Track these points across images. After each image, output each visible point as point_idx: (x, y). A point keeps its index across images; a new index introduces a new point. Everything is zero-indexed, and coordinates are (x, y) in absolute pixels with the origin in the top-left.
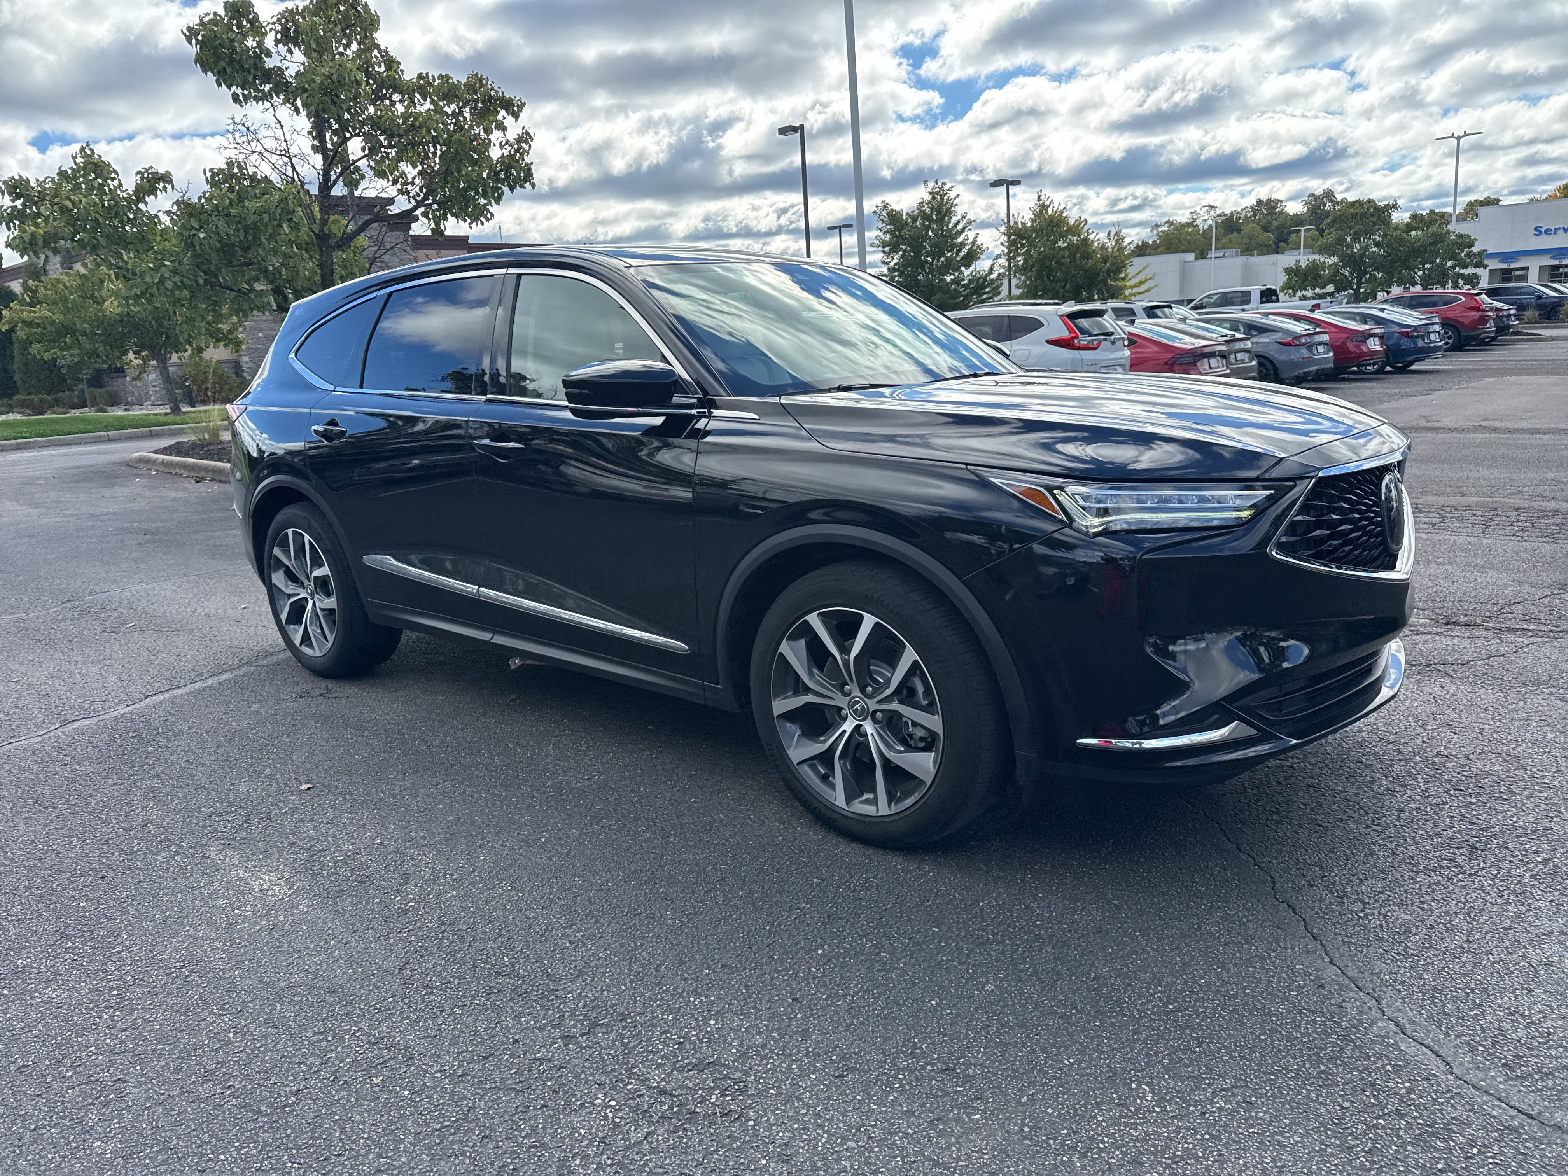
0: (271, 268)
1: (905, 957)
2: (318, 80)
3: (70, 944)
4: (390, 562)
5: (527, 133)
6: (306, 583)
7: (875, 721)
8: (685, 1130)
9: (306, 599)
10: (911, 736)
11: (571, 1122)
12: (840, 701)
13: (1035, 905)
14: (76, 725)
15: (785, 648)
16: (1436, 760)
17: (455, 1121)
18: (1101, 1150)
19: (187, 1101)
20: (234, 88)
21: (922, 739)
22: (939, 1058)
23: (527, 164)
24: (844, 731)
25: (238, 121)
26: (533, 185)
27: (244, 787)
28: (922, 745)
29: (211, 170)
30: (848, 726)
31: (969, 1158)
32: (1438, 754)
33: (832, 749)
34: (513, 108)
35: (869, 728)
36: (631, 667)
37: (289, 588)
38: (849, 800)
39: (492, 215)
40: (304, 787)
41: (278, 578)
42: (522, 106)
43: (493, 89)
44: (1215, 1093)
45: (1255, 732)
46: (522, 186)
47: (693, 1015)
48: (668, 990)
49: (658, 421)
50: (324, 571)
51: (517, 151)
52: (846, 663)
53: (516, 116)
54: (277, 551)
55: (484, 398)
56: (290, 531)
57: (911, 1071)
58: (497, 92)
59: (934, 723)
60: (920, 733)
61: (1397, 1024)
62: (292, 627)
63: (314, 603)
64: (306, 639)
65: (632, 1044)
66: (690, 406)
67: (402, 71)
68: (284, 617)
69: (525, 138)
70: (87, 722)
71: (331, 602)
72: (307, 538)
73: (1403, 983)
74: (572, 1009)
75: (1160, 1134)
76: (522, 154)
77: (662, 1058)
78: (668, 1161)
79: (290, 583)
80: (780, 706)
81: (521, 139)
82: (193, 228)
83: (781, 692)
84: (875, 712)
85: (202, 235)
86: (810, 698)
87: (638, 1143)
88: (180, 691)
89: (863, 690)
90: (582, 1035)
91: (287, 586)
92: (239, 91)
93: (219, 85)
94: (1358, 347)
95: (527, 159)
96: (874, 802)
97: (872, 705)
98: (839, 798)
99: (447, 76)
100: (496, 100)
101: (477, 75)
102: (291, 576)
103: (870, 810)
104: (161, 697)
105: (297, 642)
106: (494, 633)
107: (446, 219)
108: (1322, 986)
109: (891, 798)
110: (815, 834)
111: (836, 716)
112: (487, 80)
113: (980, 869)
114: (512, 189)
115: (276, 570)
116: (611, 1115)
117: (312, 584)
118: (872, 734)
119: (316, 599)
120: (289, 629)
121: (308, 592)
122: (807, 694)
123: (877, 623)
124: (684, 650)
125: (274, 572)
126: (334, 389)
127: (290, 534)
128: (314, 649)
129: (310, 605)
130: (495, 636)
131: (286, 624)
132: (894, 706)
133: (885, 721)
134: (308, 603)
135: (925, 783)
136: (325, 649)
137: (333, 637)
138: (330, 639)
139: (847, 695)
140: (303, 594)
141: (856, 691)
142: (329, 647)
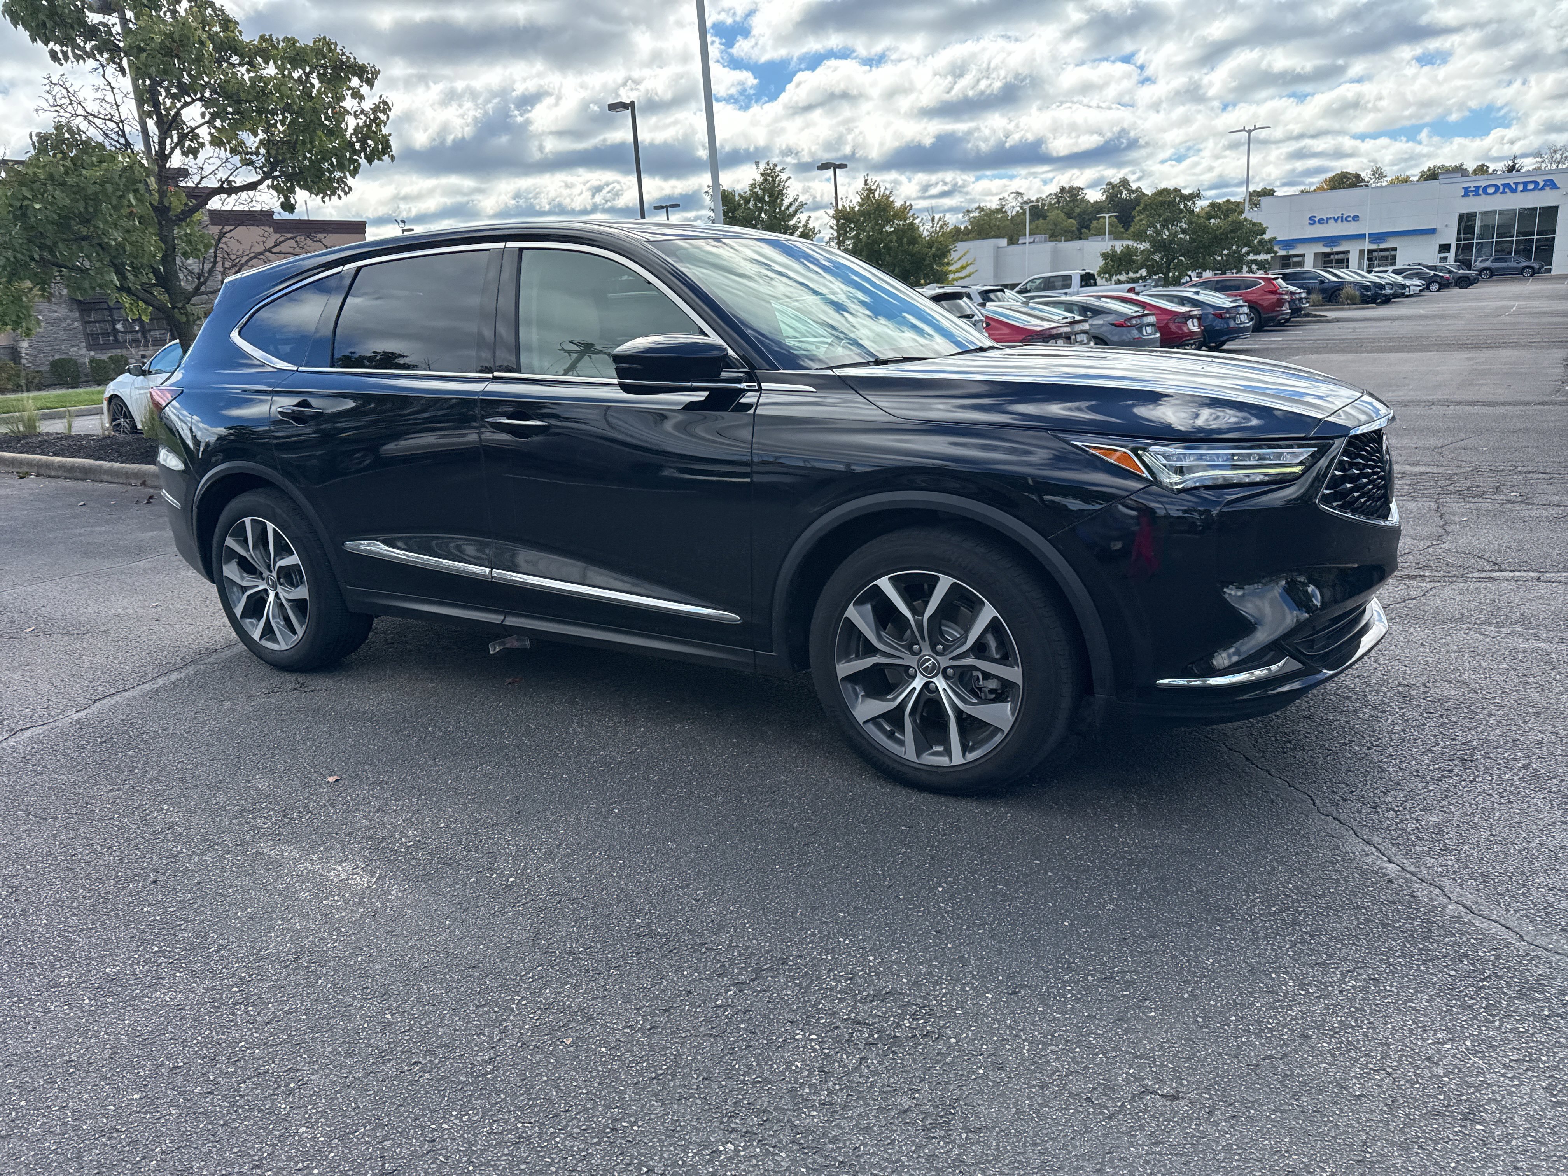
0: (113, 243)
1: (1020, 887)
2: (158, 39)
3: (156, 949)
4: (378, 548)
5: (385, 103)
6: (266, 574)
7: (946, 677)
8: (894, 1052)
9: (266, 590)
10: (980, 689)
11: (782, 1057)
12: (910, 660)
13: (1116, 834)
14: (28, 734)
15: (851, 612)
16: (1400, 689)
17: (668, 1069)
18: (1271, 1030)
19: (377, 1081)
20: (51, 44)
21: (992, 691)
22: (1094, 970)
23: (384, 136)
24: (914, 689)
25: (55, 81)
26: (393, 158)
27: (263, 784)
28: (993, 696)
29: (38, 134)
30: (918, 683)
31: (1162, 1048)
32: (1400, 684)
33: (902, 707)
34: (368, 75)
35: (940, 683)
36: (670, 641)
37: (246, 580)
38: (919, 755)
39: (350, 189)
40: (331, 779)
41: (231, 571)
42: (376, 73)
43: (343, 54)
44: (1343, 975)
45: (1301, 666)
46: (380, 159)
47: (850, 954)
48: (813, 934)
49: (701, 396)
50: (294, 559)
51: (374, 120)
52: (920, 625)
53: (370, 82)
54: (230, 542)
55: (490, 376)
56: (248, 520)
57: (1077, 983)
58: (348, 57)
59: (1014, 674)
60: (993, 684)
61: (1464, 906)
62: (248, 621)
63: (277, 595)
64: (268, 632)
65: (804, 984)
66: (739, 381)
67: (240, 32)
68: (238, 611)
69: (383, 107)
70: (39, 730)
71: (302, 592)
72: (270, 526)
73: (1455, 873)
74: (730, 959)
75: (1314, 1012)
76: (378, 125)
77: (840, 992)
78: (892, 1080)
79: (245, 575)
80: (844, 669)
81: (376, 109)
82: (25, 198)
83: (846, 656)
84: (946, 669)
85: (38, 206)
86: (877, 659)
87: (856, 1069)
88: (130, 693)
89: (933, 648)
90: (753, 980)
91: (243, 578)
92: (57, 48)
93: (34, 40)
94: (1180, 328)
95: (385, 131)
96: (948, 752)
97: (944, 662)
98: (909, 752)
99: (293, 39)
100: (347, 67)
101: (325, 38)
102: (246, 566)
103: (944, 761)
104: (112, 701)
105: (256, 636)
106: (506, 614)
107: (294, 192)
108: (1391, 881)
109: (965, 749)
110: (882, 787)
111: (906, 674)
112: (336, 44)
113: (1052, 808)
114: (370, 161)
115: (228, 561)
116: (817, 1047)
117: (275, 574)
118: (944, 690)
119: (279, 590)
120: (246, 624)
121: (268, 583)
122: (872, 656)
123: (955, 584)
124: (735, 620)
125: (225, 564)
126: (296, 368)
127: (248, 523)
128: (279, 643)
129: (271, 597)
130: (507, 618)
131: (241, 616)
132: (970, 662)
133: (957, 676)
134: (269, 594)
135: (1003, 733)
136: (294, 642)
137: (304, 630)
138: (299, 632)
139: (916, 654)
140: (262, 586)
141: (927, 650)
142: (297, 640)
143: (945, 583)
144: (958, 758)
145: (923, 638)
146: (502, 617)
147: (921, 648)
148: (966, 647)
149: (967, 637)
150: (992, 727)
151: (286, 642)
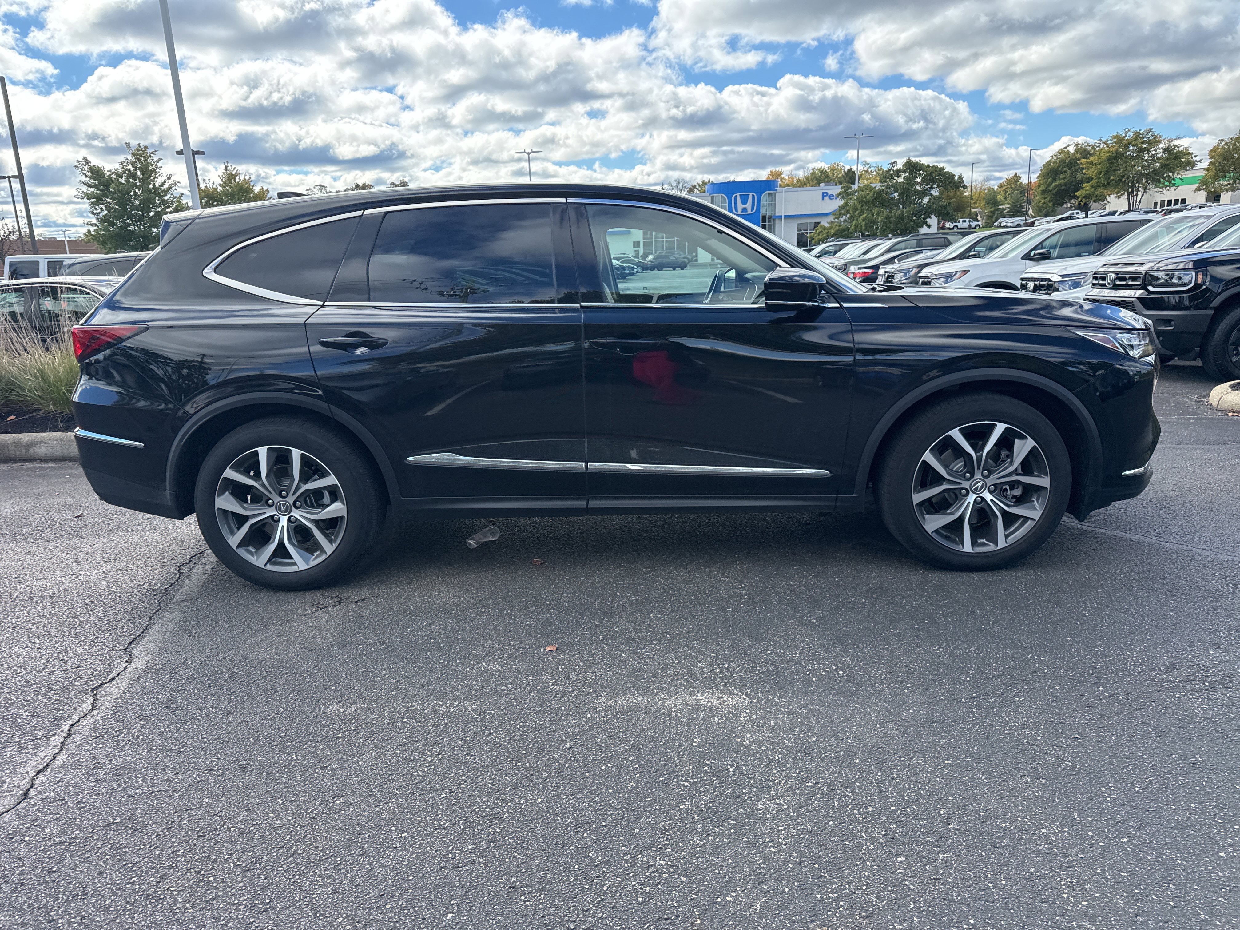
4: (452, 458)
6: (279, 500)
7: (991, 492)
9: (276, 516)
15: (927, 456)
24: (969, 503)
30: (971, 498)
33: (960, 517)
35: (988, 497)
37: (248, 509)
38: (975, 546)
40: (549, 649)
41: (228, 502)
52: (979, 459)
54: (229, 473)
55: (576, 305)
56: (263, 449)
59: (1044, 481)
62: (248, 550)
63: (293, 518)
64: (280, 556)
66: (824, 301)
71: (336, 511)
72: (297, 453)
79: (248, 504)
83: (921, 488)
84: (991, 486)
89: (982, 474)
91: (243, 508)
96: (995, 541)
97: (990, 482)
98: (966, 547)
102: (251, 495)
103: (991, 548)
105: (260, 563)
106: (588, 499)
109: (1007, 536)
111: (963, 494)
115: (221, 493)
117: (291, 499)
118: (991, 500)
119: (296, 514)
120: (242, 552)
121: (278, 509)
122: (942, 484)
123: (1007, 428)
124: (827, 475)
125: (219, 496)
126: (321, 303)
127: (263, 451)
128: (295, 564)
129: (284, 521)
130: (590, 502)
131: (238, 547)
132: (1015, 478)
133: (998, 490)
134: (278, 521)
135: (1034, 520)
136: (315, 560)
137: (335, 546)
138: (329, 548)
139: (969, 480)
140: (270, 512)
141: (978, 476)
142: (324, 557)
143: (1000, 428)
144: (1002, 543)
145: (979, 468)
146: (585, 503)
147: (972, 475)
148: (1011, 469)
149: (1012, 463)
150: (1027, 519)
151: (307, 562)
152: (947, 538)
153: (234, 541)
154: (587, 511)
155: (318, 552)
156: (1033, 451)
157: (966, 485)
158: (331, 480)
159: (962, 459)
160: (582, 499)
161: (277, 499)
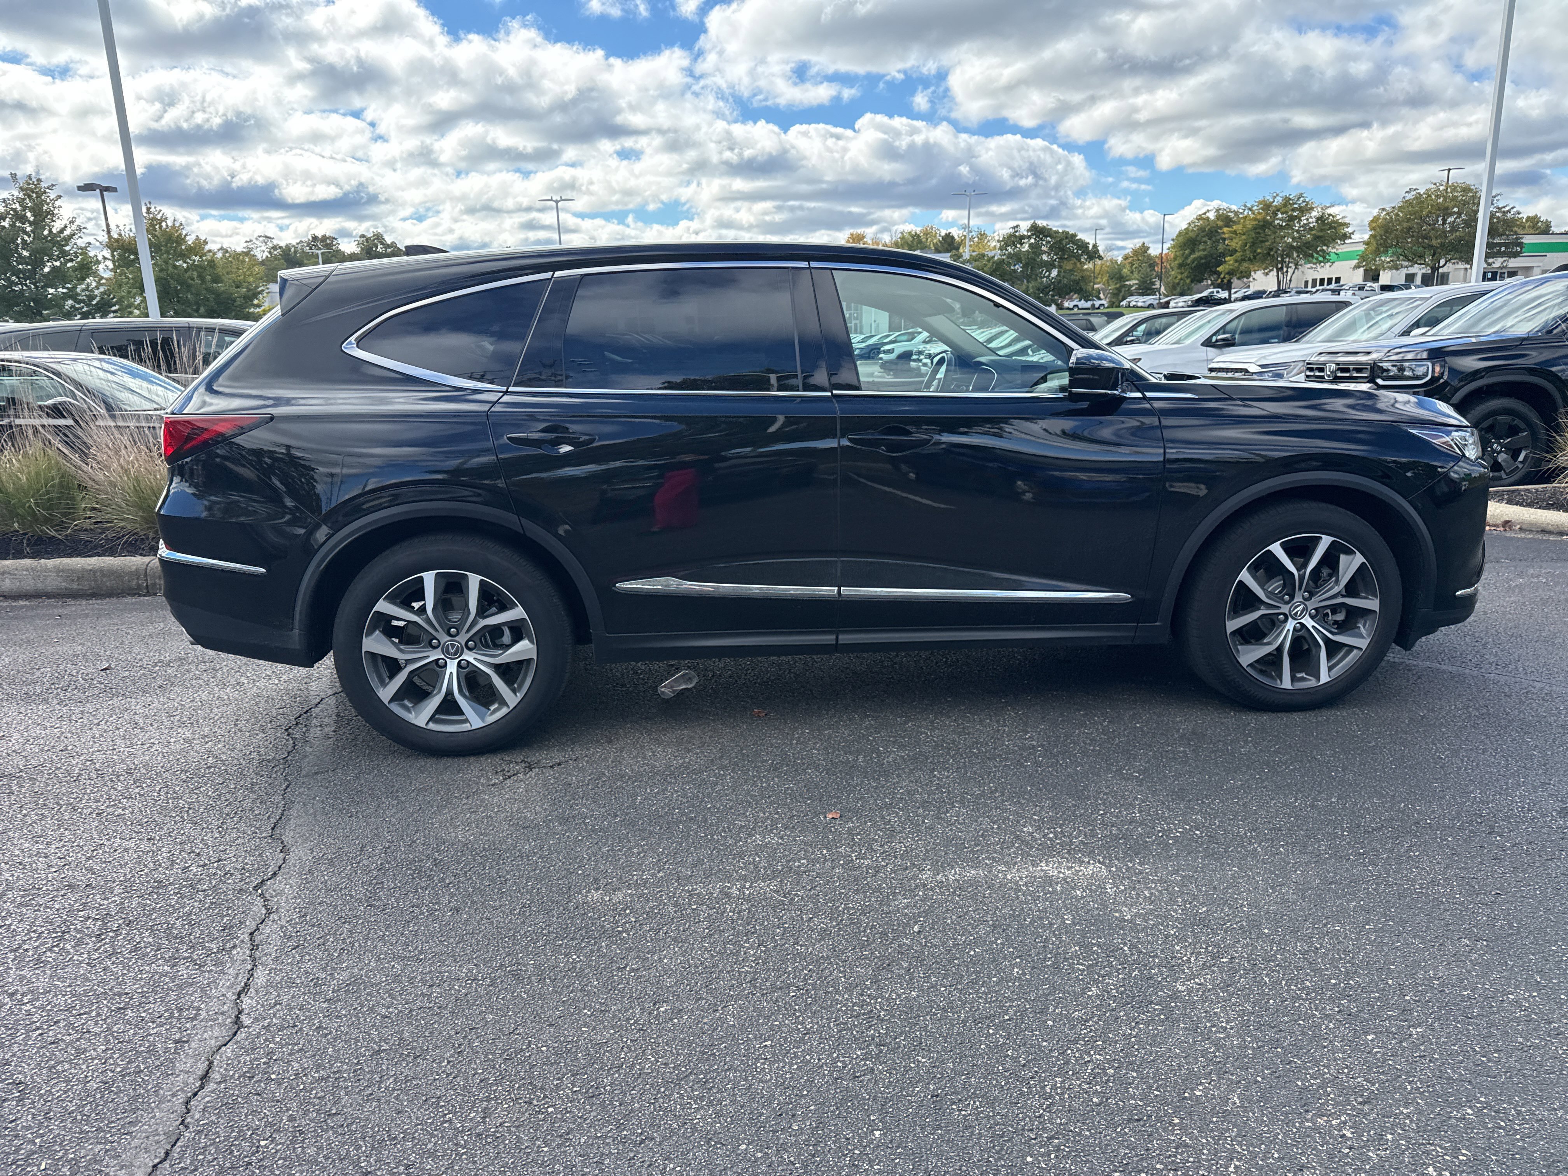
4: (667, 584)
9: (439, 661)
15: (1245, 576)
24: (1289, 630)
30: (1290, 626)
37: (406, 652)
41: (379, 643)
55: (829, 394)
56: (428, 575)
63: (462, 662)
71: (521, 653)
72: (476, 578)
79: (404, 646)
80: (1232, 625)
83: (1235, 614)
84: (1311, 610)
86: (1262, 612)
89: (1303, 596)
91: (400, 651)
96: (1317, 675)
97: (1312, 605)
98: (1285, 682)
103: (1312, 683)
105: (421, 721)
106: (837, 633)
109: (1331, 669)
111: (1282, 620)
115: (374, 632)
117: (462, 638)
118: (1313, 627)
119: (469, 657)
120: (395, 708)
121: (446, 651)
122: (1259, 609)
123: (1333, 541)
124: (1127, 599)
125: (367, 635)
126: (504, 389)
127: (429, 578)
128: (466, 721)
129: (452, 667)
130: (840, 637)
131: (390, 702)
132: (1340, 600)
133: (1319, 615)
134: (446, 665)
135: (1360, 649)
136: (496, 714)
137: (520, 696)
138: (512, 699)
139: (1287, 603)
140: (435, 655)
141: (1298, 598)
142: (504, 711)
143: (1326, 541)
144: (1324, 678)
146: (834, 637)
147: (1292, 597)
148: (1336, 590)
149: (1337, 582)
150: (1352, 648)
151: (483, 719)
152: (1262, 672)
153: (386, 693)
154: (836, 647)
155: (496, 706)
156: (1362, 566)
157: (1285, 609)
158: (518, 613)
159: (1281, 577)
160: (830, 633)
161: (445, 639)
